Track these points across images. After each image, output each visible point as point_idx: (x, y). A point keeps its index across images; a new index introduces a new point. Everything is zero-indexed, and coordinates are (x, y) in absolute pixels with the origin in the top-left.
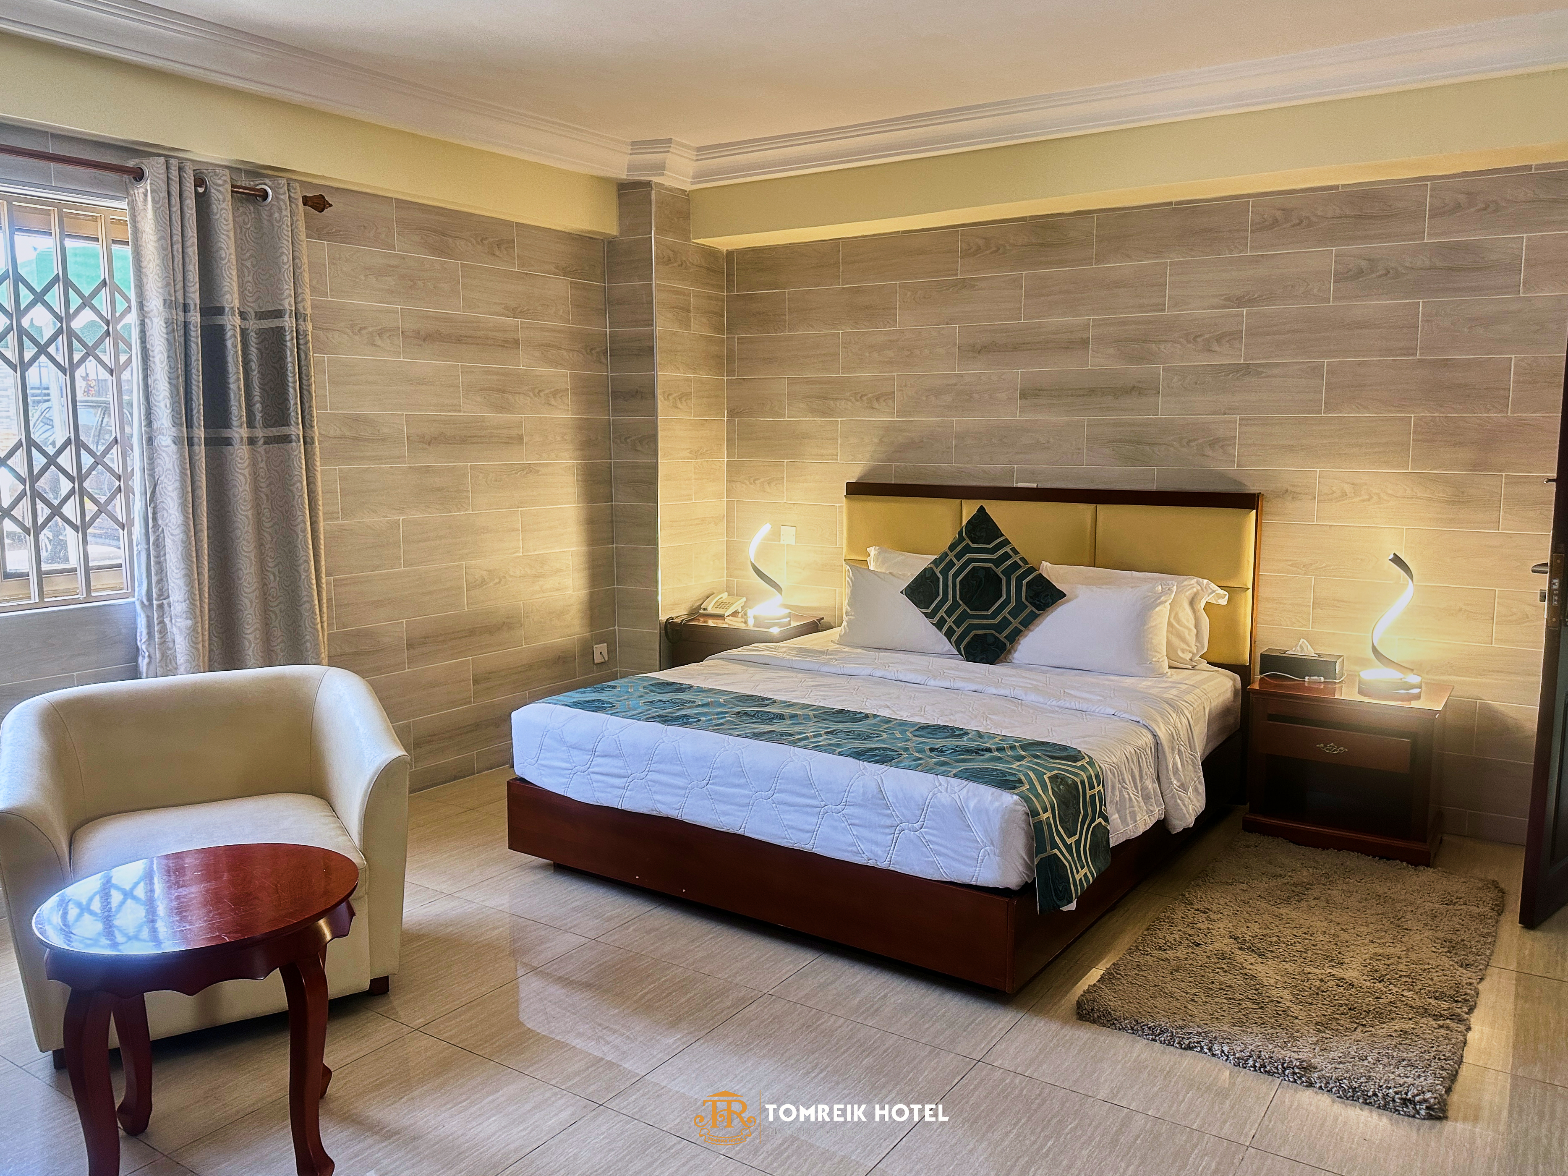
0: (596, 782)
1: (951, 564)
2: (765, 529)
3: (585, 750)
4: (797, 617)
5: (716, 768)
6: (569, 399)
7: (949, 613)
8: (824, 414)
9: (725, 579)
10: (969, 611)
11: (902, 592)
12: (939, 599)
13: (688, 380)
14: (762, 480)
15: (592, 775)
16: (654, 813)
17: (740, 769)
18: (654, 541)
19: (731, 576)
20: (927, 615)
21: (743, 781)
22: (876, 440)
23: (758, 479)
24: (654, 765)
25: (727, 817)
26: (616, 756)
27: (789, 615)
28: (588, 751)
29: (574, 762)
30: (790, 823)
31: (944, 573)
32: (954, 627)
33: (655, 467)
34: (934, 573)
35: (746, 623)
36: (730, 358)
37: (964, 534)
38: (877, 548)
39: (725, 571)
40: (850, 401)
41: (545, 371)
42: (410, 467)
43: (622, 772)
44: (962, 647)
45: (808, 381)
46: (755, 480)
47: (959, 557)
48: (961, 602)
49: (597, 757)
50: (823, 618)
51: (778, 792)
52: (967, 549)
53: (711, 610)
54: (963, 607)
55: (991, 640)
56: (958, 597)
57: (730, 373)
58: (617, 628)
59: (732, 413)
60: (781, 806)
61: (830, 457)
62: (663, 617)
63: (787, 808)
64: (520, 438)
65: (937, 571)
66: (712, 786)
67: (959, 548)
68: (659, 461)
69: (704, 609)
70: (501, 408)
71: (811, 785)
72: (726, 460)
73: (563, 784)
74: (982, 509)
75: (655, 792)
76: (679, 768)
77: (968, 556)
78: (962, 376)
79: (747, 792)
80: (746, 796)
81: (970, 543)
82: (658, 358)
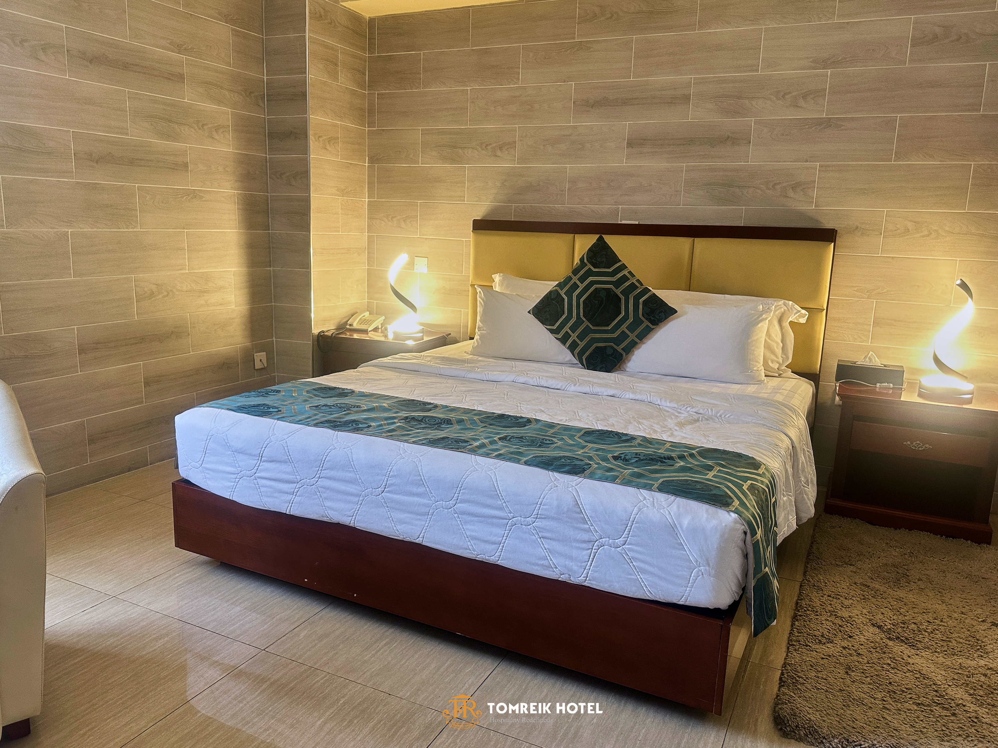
0: (263, 486)
1: (575, 286)
2: (402, 259)
3: (250, 455)
4: (429, 333)
5: (393, 476)
6: (230, 136)
7: (573, 328)
8: (453, 160)
9: (366, 300)
10: (591, 326)
11: (529, 312)
12: (564, 317)
13: (335, 126)
14: (399, 217)
15: (259, 480)
16: (325, 519)
17: (419, 478)
18: (307, 265)
19: (371, 299)
20: (552, 331)
21: (421, 490)
22: (498, 184)
23: (395, 217)
24: (325, 471)
25: (404, 525)
26: (285, 462)
27: (422, 331)
28: (255, 455)
29: (239, 467)
30: (473, 534)
31: (569, 293)
32: (578, 341)
33: (307, 201)
34: (559, 295)
35: (386, 336)
36: (371, 112)
37: (585, 261)
38: (501, 274)
39: (367, 295)
40: (476, 149)
41: (209, 106)
42: (78, 183)
43: (290, 477)
44: (584, 358)
45: (441, 132)
46: (393, 217)
47: (582, 280)
48: (584, 319)
49: (264, 462)
50: (450, 334)
51: (460, 502)
52: (589, 273)
53: (356, 325)
54: (586, 323)
55: (610, 351)
56: (581, 314)
57: (371, 124)
58: (274, 339)
59: (372, 160)
60: (464, 516)
61: (458, 198)
62: (315, 331)
63: (469, 518)
64: (186, 165)
65: (562, 293)
66: (387, 494)
67: (582, 272)
68: (311, 195)
69: (350, 325)
70: (168, 136)
71: (497, 496)
72: (367, 200)
73: (229, 488)
74: (601, 239)
75: (326, 498)
76: (352, 475)
77: (591, 279)
78: (575, 127)
79: (425, 501)
80: (425, 505)
81: (592, 268)
82: (311, 102)
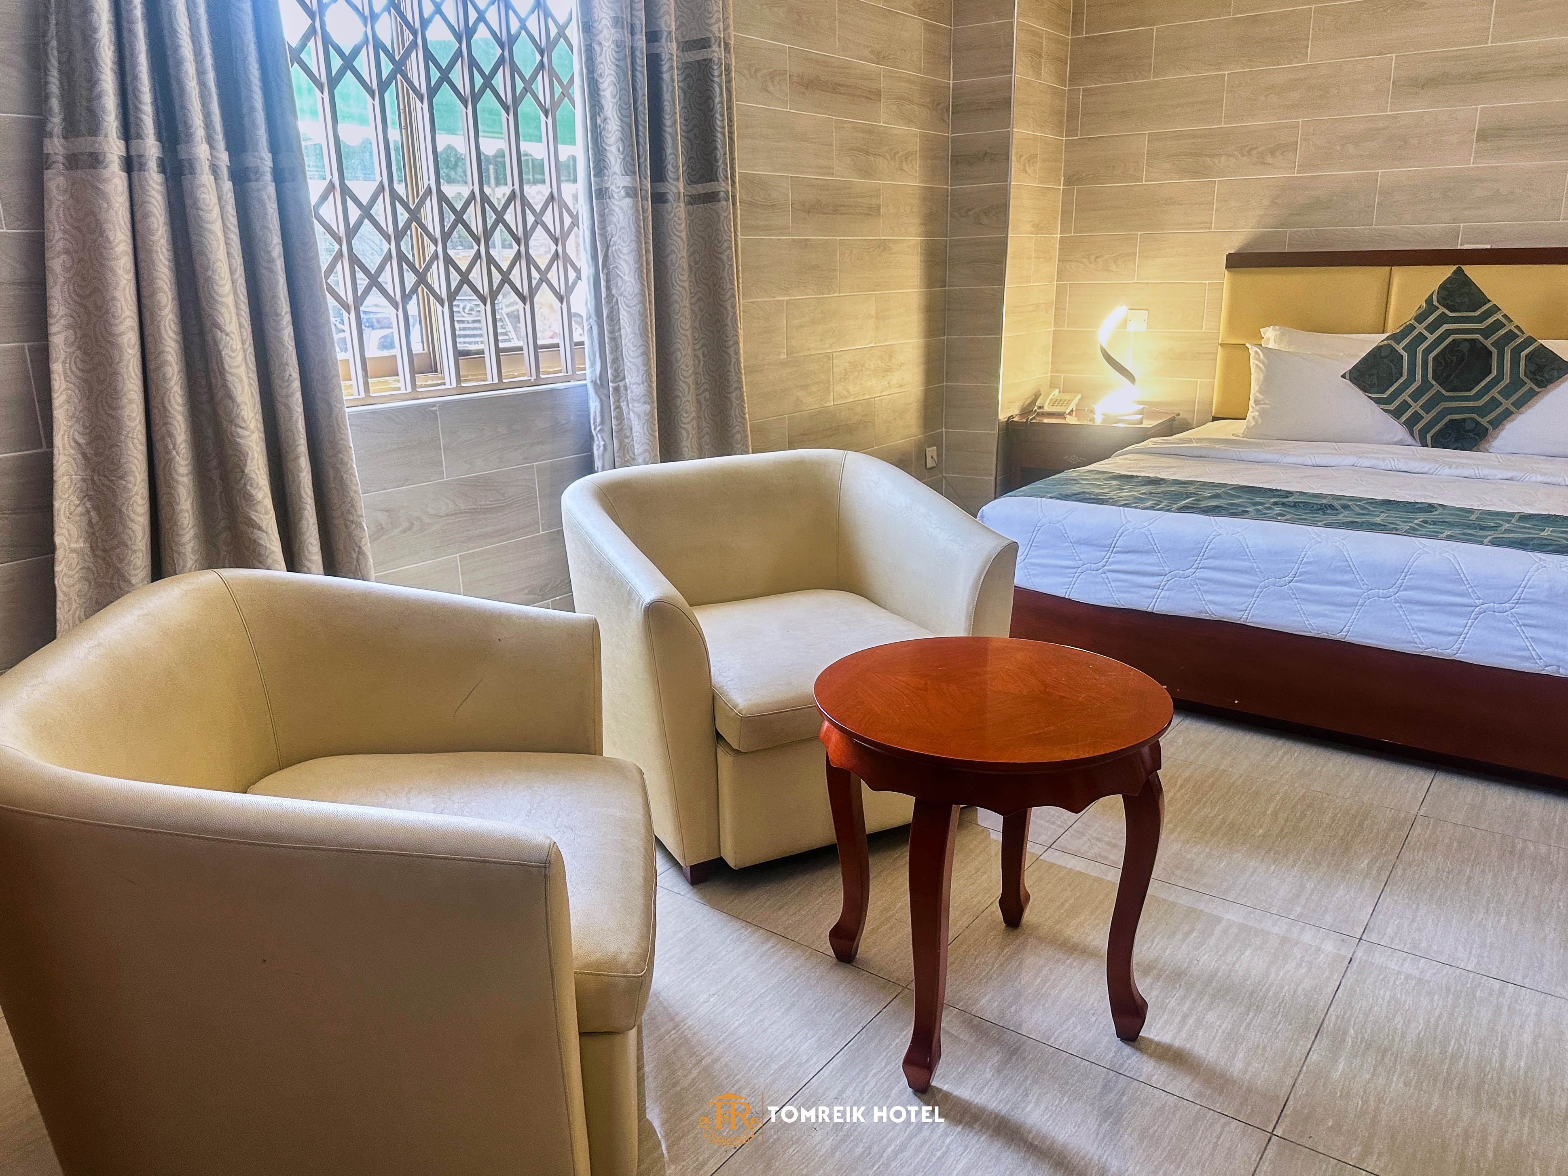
0: (1115, 581)
1: (1421, 338)
2: (1118, 313)
3: (1098, 545)
5: (1306, 563)
6: (918, 164)
7: (1415, 396)
8: (1196, 174)
9: (1049, 374)
10: (1444, 392)
11: (1343, 376)
12: (1401, 381)
13: (1036, 139)
14: (1106, 257)
15: (1108, 574)
16: (1203, 616)
17: (1347, 564)
18: (997, 329)
19: (1057, 371)
20: (1378, 401)
21: (1346, 577)
22: (1266, 202)
23: (1101, 256)
24: (1207, 561)
25: (1321, 619)
26: (1147, 552)
27: (1141, 412)
28: (1104, 546)
29: (1080, 560)
30: (1423, 625)
31: (1411, 349)
32: (1421, 412)
33: (1004, 243)
34: (1393, 350)
36: (1072, 115)
37: (1435, 303)
39: (1051, 366)
40: (1233, 156)
41: (900, 129)
42: (794, 240)
43: (1155, 569)
44: (1429, 436)
45: (1179, 136)
46: (1097, 257)
47: (1432, 328)
48: (1434, 383)
49: (1116, 553)
50: (1179, 415)
51: (1405, 590)
52: (1443, 319)
53: (1047, 408)
54: (1437, 387)
55: (1470, 426)
56: (1430, 376)
57: (1070, 132)
58: (944, 429)
59: (1070, 180)
60: (1408, 606)
61: (1202, 225)
62: (1003, 416)
63: (1416, 608)
64: (878, 207)
65: (1399, 348)
66: (1298, 584)
67: (1431, 318)
68: (1009, 235)
69: (1040, 408)
70: (866, 173)
71: (1460, 581)
72: (1059, 236)
73: (1065, 584)
74: (1459, 271)
75: (1206, 592)
76: (1247, 564)
77: (1446, 327)
78: (1396, 117)
79: (1353, 590)
80: (1352, 595)
81: (1447, 312)
82: (1016, 110)
